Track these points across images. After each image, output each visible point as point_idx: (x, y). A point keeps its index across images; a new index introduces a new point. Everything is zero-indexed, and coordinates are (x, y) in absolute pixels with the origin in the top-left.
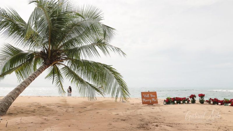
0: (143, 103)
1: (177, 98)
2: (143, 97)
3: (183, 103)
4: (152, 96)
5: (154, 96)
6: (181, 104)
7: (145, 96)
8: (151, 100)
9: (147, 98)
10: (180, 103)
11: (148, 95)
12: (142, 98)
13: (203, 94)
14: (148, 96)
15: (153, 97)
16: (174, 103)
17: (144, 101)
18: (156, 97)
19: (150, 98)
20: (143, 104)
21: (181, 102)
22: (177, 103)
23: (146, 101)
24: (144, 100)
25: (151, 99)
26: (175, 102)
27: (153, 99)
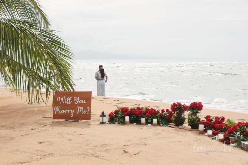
0: (56, 116)
1: (138, 108)
2: (56, 103)
3: (147, 123)
4: (78, 100)
5: (84, 102)
6: (143, 124)
7: (61, 100)
8: (73, 112)
9: (64, 106)
10: (139, 123)
11: (69, 99)
12: (55, 106)
13: (198, 102)
14: (68, 101)
15: (80, 105)
16: (123, 123)
17: (58, 112)
18: (88, 104)
19: (73, 106)
20: (53, 119)
21: (143, 120)
22: (131, 122)
23: (64, 111)
24: (58, 109)
25: (75, 109)
26: (127, 119)
27: (80, 109)
